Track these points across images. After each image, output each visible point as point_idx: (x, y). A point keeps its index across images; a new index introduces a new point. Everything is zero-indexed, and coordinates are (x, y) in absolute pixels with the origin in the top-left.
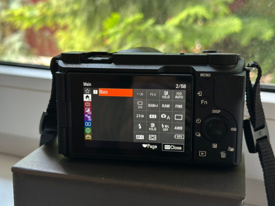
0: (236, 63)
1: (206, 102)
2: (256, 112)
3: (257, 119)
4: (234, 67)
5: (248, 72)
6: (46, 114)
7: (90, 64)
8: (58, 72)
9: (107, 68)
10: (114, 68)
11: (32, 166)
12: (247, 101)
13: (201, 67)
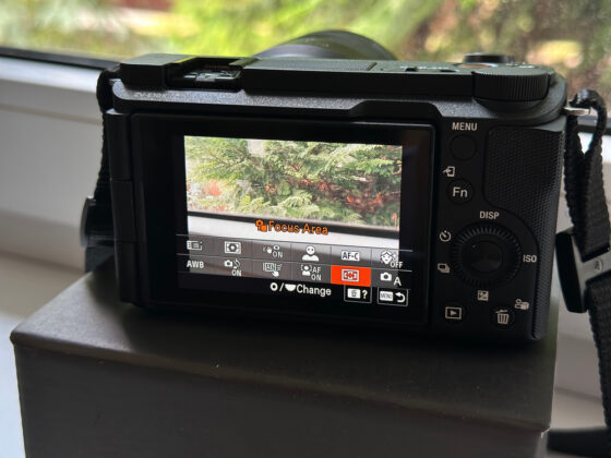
0: (544, 96)
1: (464, 193)
2: (589, 215)
3: (589, 231)
4: (537, 105)
5: (572, 119)
6: (92, 205)
7: (188, 93)
8: (112, 112)
9: (227, 103)
10: (243, 104)
11: (59, 330)
12: (566, 189)
13: (455, 106)
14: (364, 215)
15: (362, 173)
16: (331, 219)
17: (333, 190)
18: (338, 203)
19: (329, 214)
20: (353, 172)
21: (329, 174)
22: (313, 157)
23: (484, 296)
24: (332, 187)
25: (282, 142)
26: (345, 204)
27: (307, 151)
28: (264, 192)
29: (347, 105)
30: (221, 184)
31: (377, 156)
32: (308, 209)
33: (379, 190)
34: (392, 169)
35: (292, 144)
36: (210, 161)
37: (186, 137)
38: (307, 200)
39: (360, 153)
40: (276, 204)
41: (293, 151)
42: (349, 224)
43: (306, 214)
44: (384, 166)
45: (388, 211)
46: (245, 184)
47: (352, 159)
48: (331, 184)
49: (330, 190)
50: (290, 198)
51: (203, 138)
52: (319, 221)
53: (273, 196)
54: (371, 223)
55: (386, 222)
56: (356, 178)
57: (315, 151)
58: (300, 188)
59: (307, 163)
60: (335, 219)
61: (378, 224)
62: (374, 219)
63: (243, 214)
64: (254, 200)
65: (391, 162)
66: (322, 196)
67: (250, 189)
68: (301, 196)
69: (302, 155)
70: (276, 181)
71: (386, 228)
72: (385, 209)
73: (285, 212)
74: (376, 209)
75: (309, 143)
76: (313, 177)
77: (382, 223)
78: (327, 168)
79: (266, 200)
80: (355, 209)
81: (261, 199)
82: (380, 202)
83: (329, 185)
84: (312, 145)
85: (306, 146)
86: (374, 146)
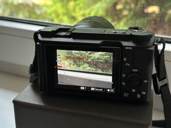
0: (149, 40)
1: (129, 65)
2: (161, 70)
3: (161, 74)
4: (147, 43)
5: (156, 46)
6: (32, 66)
7: (58, 38)
8: (38, 43)
9: (68, 41)
10: (72, 42)
11: (25, 100)
12: (155, 63)
13: (126, 43)
14: (102, 70)
15: (101, 59)
16: (94, 71)
17: (95, 64)
18: (96, 67)
19: (93, 70)
20: (99, 59)
21: (93, 59)
22: (89, 55)
23: (134, 91)
24: (94, 63)
25: (81, 52)
26: (97, 67)
27: (88, 53)
28: (76, 64)
29: (98, 42)
30: (66, 62)
31: (106, 55)
32: (88, 68)
33: (106, 64)
34: (109, 58)
35: (84, 52)
36: (63, 56)
37: (57, 50)
38: (88, 66)
39: (101, 54)
40: (80, 67)
41: (84, 54)
42: (98, 72)
43: (88, 69)
44: (107, 58)
45: (108, 69)
46: (72, 62)
47: (99, 56)
48: (94, 62)
49: (93, 64)
50: (83, 65)
51: (61, 50)
52: (91, 71)
53: (79, 65)
54: (104, 72)
55: (108, 72)
56: (100, 61)
57: (90, 54)
58: (86, 63)
59: (88, 57)
60: (95, 71)
61: (106, 72)
62: (105, 71)
63: (71, 69)
64: (74, 66)
65: (109, 57)
66: (92, 65)
67: (73, 63)
68: (86, 65)
69: (86, 55)
70: (80, 61)
71: (108, 73)
72: (107, 68)
73: (82, 69)
74: (105, 68)
75: (88, 52)
76: (89, 60)
77: (107, 72)
78: (93, 58)
79: (77, 66)
80: (100, 68)
81: (76, 66)
82: (106, 67)
83: (93, 62)
84: (89, 52)
85: (87, 53)
86: (105, 53)
